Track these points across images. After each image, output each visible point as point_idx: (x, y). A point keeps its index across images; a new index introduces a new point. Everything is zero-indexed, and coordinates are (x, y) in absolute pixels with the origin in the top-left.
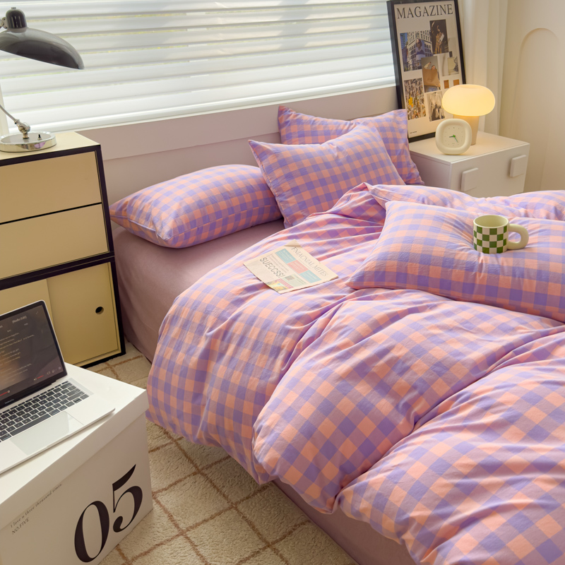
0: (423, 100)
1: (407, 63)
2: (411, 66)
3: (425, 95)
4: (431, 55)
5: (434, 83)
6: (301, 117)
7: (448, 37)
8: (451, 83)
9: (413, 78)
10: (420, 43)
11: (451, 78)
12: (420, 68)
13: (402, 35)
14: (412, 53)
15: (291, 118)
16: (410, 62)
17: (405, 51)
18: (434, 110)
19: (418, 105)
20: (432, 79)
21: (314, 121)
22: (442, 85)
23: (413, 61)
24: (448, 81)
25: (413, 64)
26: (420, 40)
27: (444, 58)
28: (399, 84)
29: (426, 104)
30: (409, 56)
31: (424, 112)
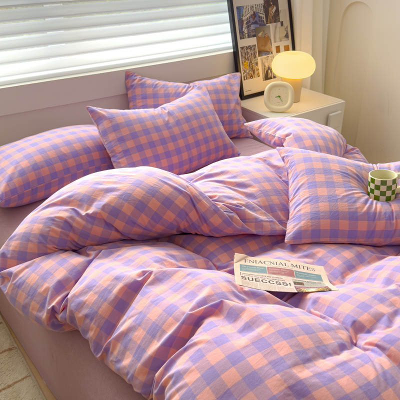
0: (257, 64)
1: (243, 32)
2: (246, 35)
3: (259, 59)
4: (264, 25)
5: (267, 48)
6: (145, 81)
7: (280, 9)
8: (282, 48)
9: (248, 45)
10: (255, 15)
11: (282, 45)
12: (254, 36)
13: (238, 8)
14: (247, 23)
15: (136, 81)
16: (246, 31)
17: (241, 22)
18: (267, 72)
19: (252, 68)
20: (265, 45)
21: (156, 85)
22: (274, 50)
23: (248, 31)
24: (279, 47)
25: (248, 33)
26: (254, 12)
27: (276, 27)
28: (235, 50)
29: (260, 67)
30: (245, 26)
31: (258, 74)
